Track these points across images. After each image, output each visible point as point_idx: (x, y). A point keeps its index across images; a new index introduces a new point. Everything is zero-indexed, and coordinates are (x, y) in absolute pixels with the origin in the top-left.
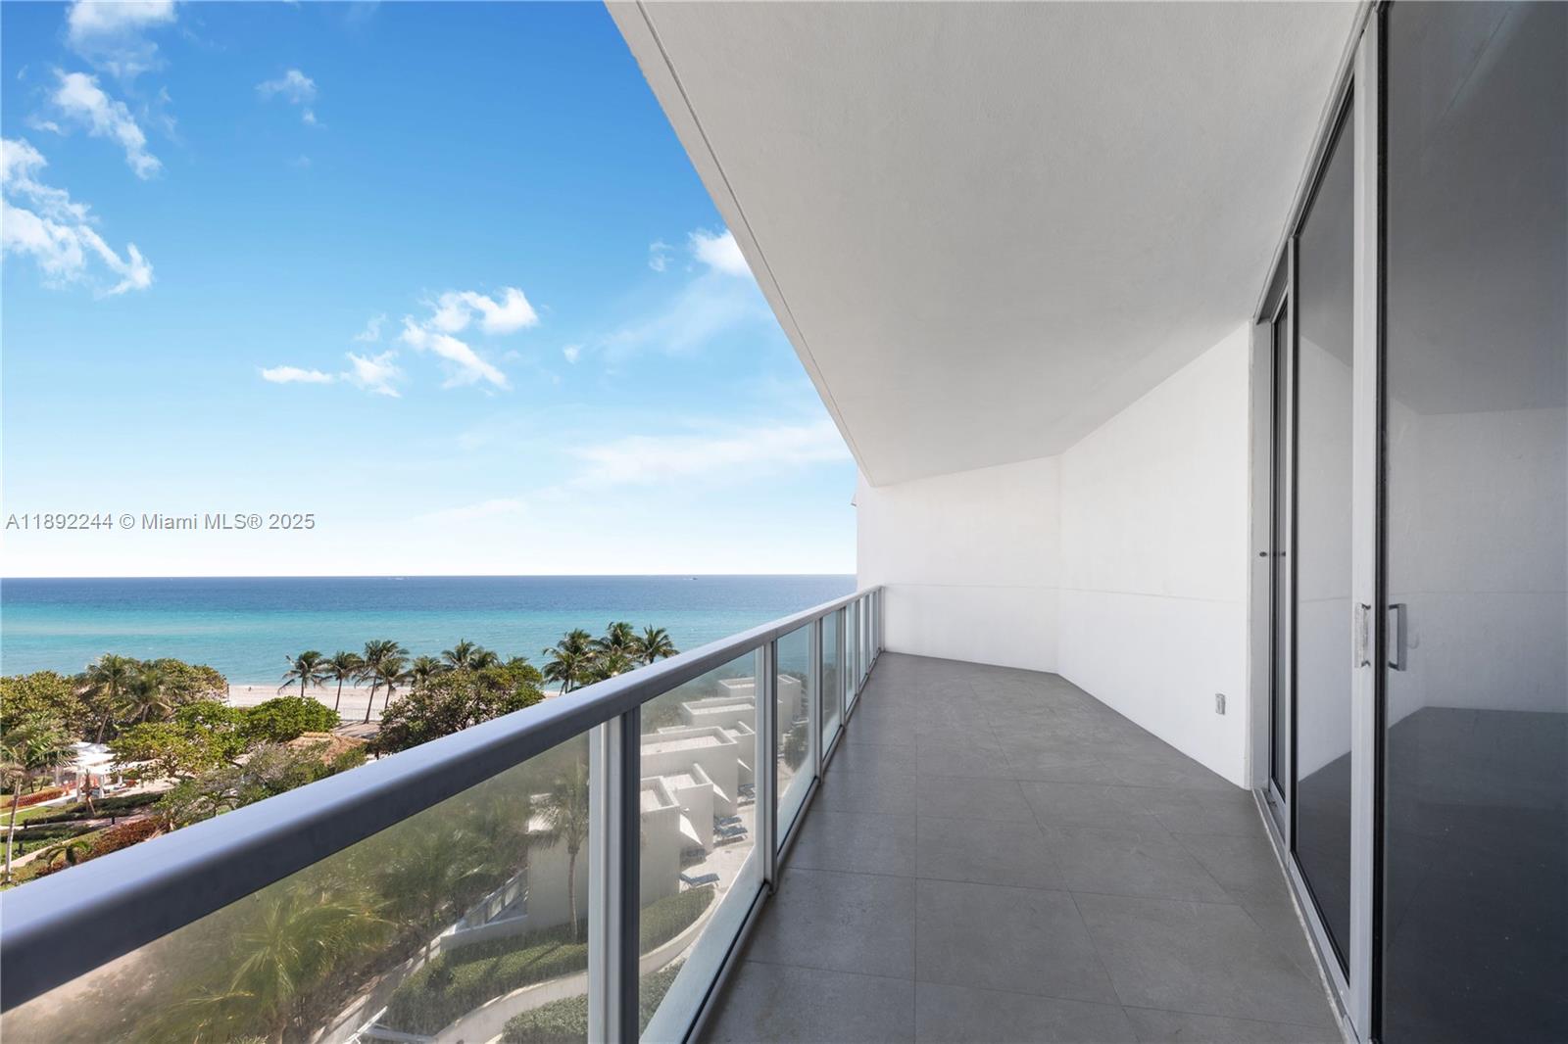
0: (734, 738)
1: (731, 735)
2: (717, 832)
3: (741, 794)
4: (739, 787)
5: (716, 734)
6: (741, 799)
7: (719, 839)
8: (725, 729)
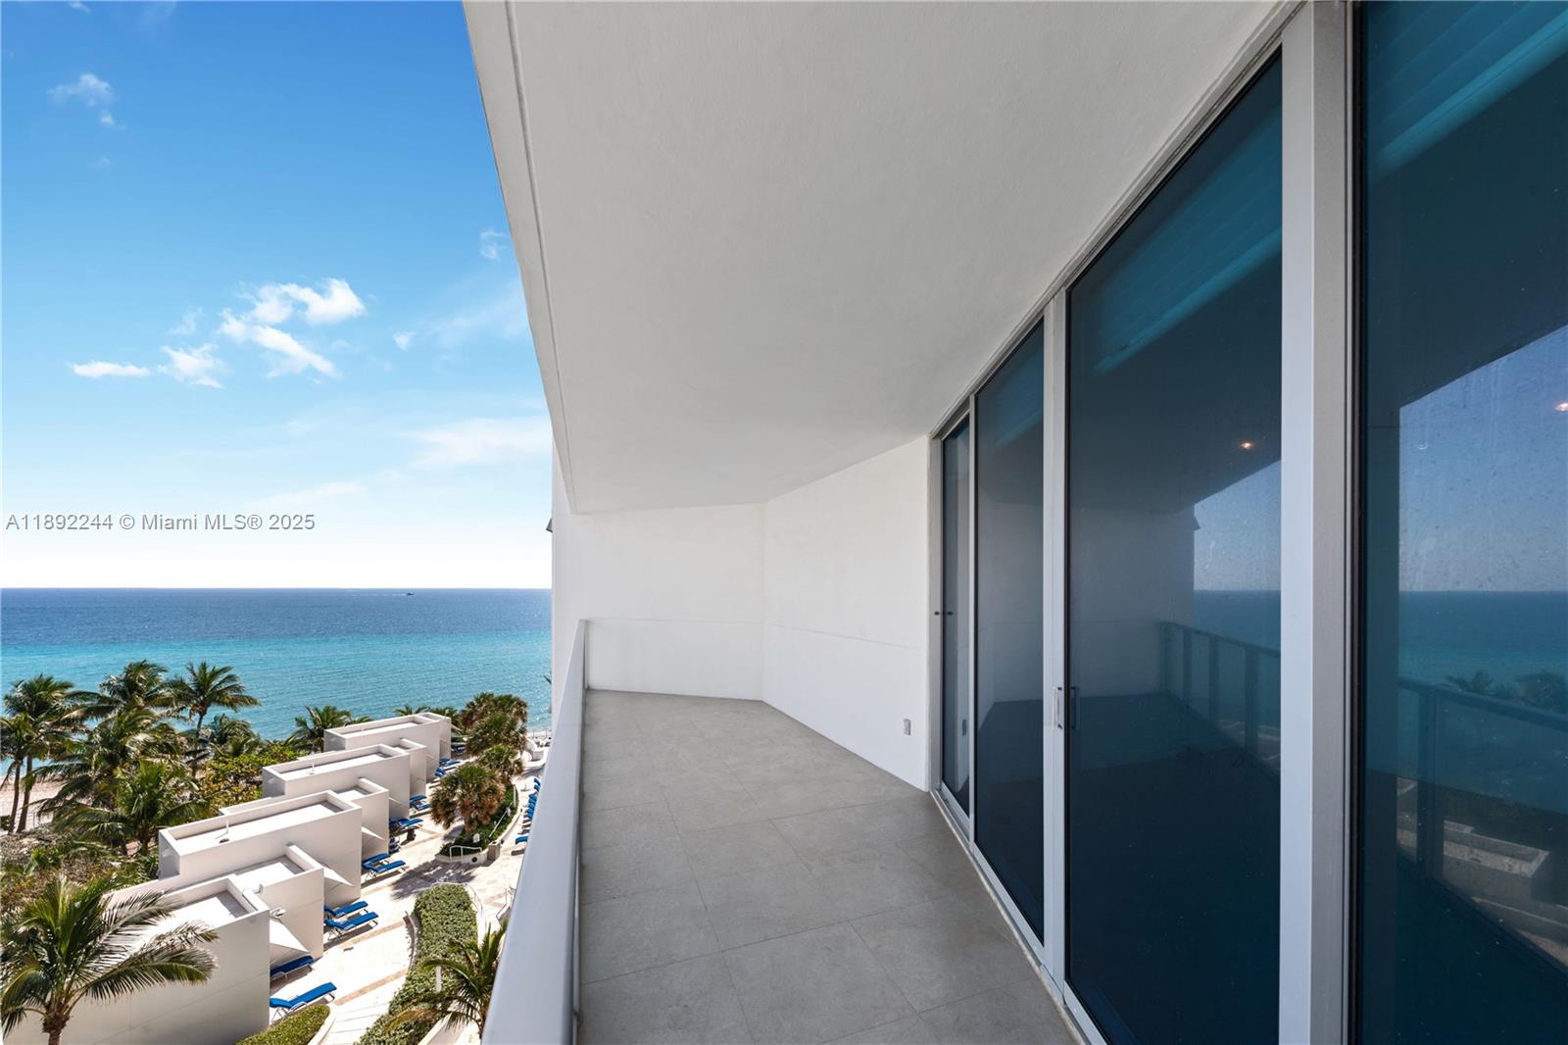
0: (354, 801)
1: (349, 799)
2: (329, 926)
3: (365, 870)
4: (363, 862)
5: (326, 802)
6: (365, 878)
7: (333, 936)
8: (338, 792)
